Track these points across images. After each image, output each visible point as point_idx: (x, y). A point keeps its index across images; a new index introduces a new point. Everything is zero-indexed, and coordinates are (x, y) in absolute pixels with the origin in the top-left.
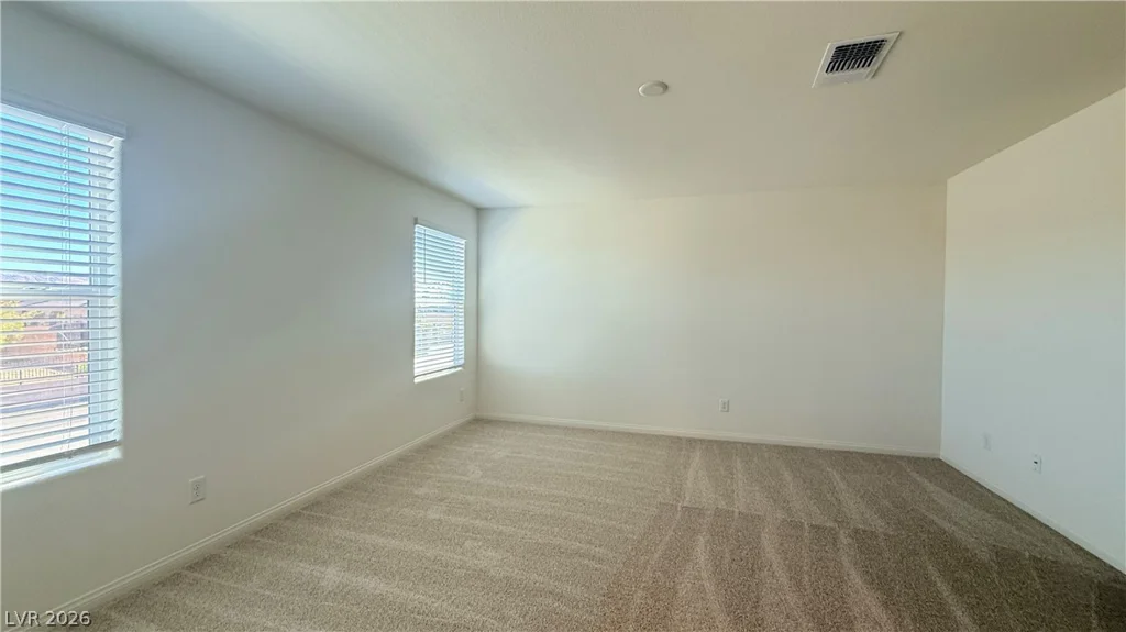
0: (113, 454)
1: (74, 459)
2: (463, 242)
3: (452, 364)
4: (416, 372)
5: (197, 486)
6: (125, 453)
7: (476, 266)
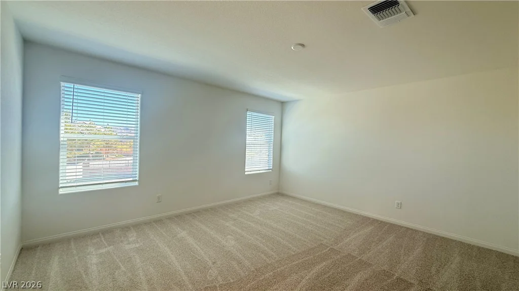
0: (137, 183)
1: (127, 183)
2: (273, 117)
3: (267, 168)
4: (246, 170)
5: (159, 198)
6: (139, 184)
7: (280, 126)
